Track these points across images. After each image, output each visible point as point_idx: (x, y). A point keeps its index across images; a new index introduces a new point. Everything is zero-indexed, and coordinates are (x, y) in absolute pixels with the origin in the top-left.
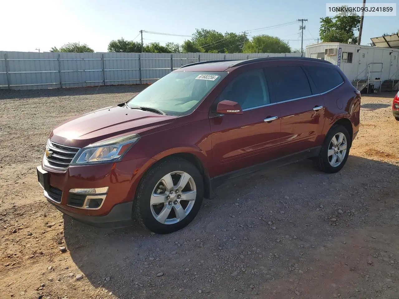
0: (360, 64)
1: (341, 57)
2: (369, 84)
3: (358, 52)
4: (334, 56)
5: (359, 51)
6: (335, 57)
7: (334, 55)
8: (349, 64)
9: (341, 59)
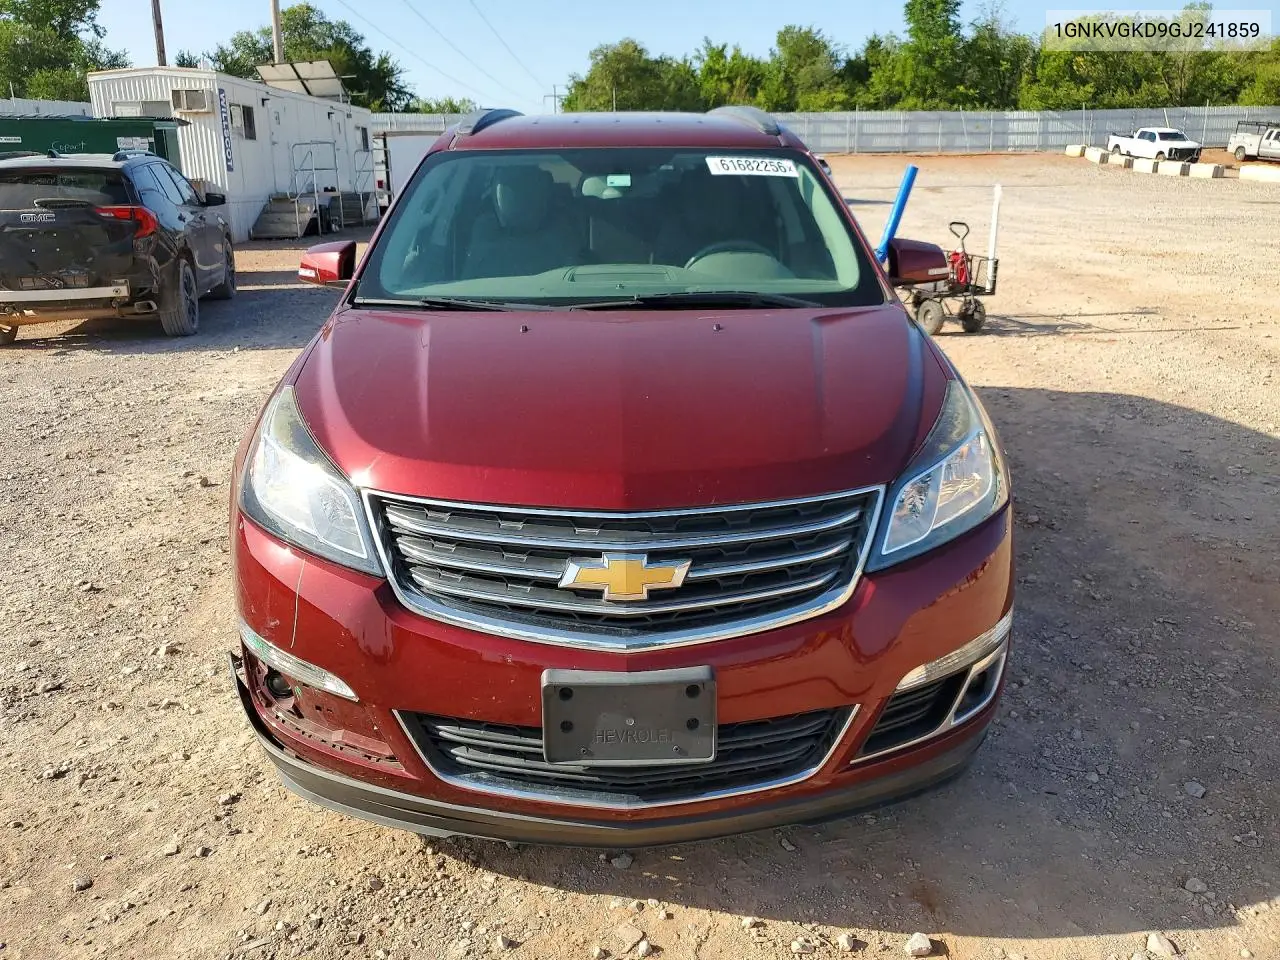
0: (274, 143)
1: (229, 118)
2: (320, 206)
3: (263, 104)
4: (207, 116)
5: (266, 102)
6: (212, 116)
7: (208, 113)
8: (250, 142)
9: (230, 125)
